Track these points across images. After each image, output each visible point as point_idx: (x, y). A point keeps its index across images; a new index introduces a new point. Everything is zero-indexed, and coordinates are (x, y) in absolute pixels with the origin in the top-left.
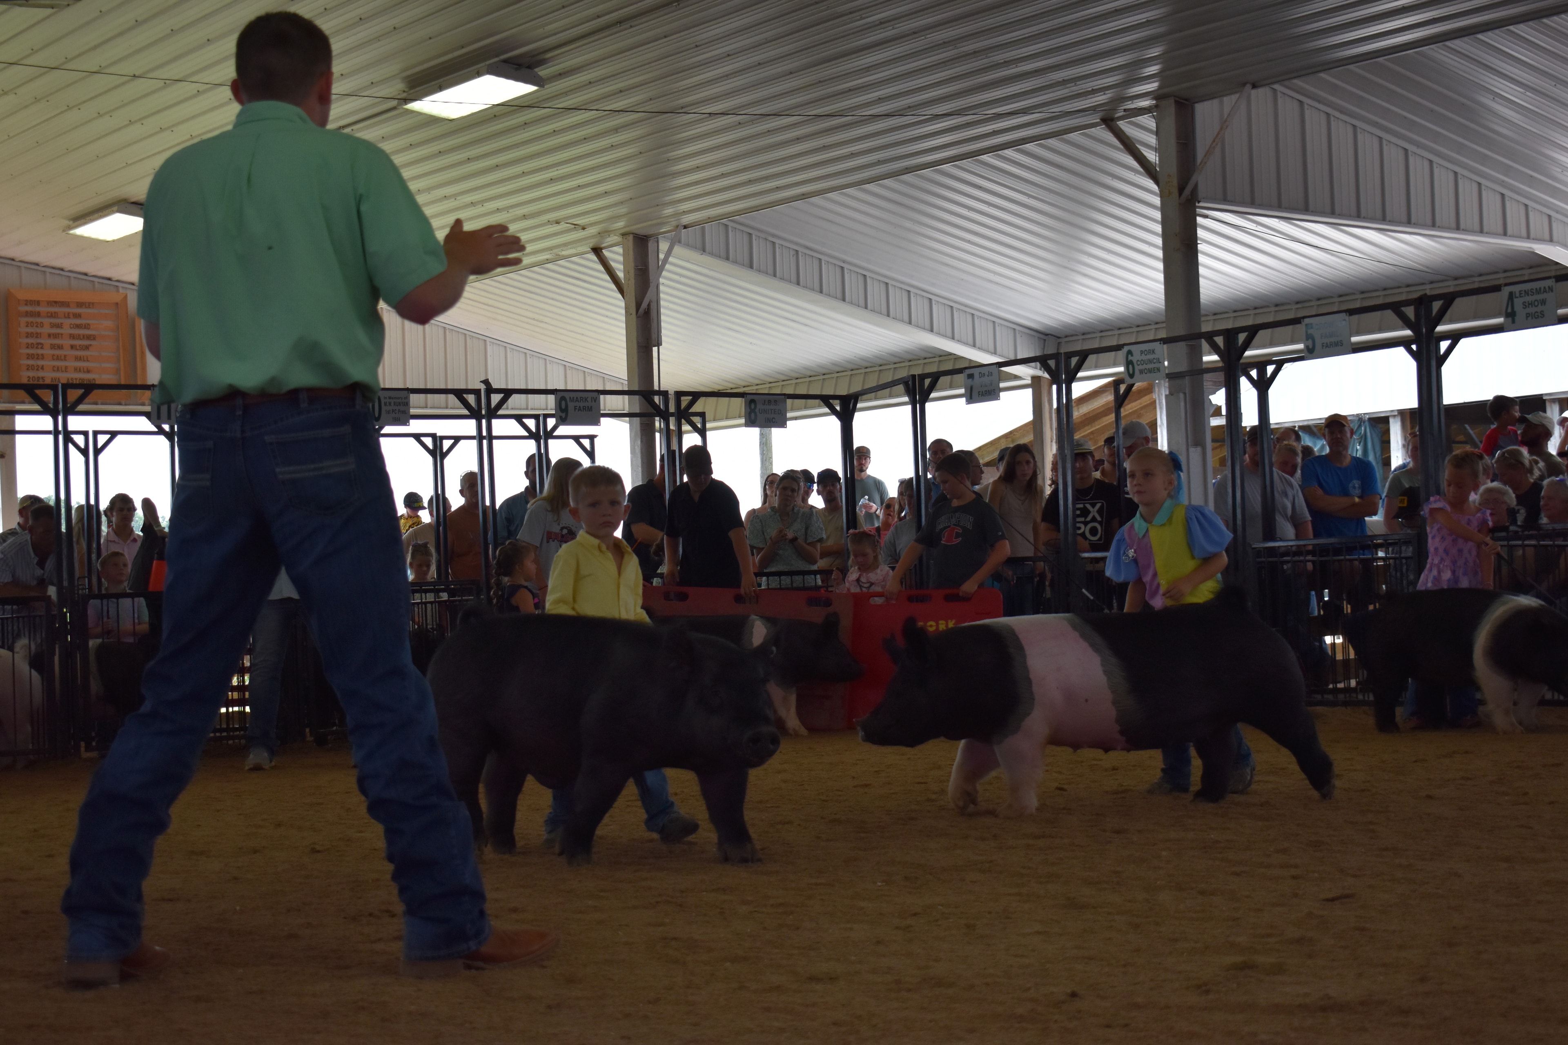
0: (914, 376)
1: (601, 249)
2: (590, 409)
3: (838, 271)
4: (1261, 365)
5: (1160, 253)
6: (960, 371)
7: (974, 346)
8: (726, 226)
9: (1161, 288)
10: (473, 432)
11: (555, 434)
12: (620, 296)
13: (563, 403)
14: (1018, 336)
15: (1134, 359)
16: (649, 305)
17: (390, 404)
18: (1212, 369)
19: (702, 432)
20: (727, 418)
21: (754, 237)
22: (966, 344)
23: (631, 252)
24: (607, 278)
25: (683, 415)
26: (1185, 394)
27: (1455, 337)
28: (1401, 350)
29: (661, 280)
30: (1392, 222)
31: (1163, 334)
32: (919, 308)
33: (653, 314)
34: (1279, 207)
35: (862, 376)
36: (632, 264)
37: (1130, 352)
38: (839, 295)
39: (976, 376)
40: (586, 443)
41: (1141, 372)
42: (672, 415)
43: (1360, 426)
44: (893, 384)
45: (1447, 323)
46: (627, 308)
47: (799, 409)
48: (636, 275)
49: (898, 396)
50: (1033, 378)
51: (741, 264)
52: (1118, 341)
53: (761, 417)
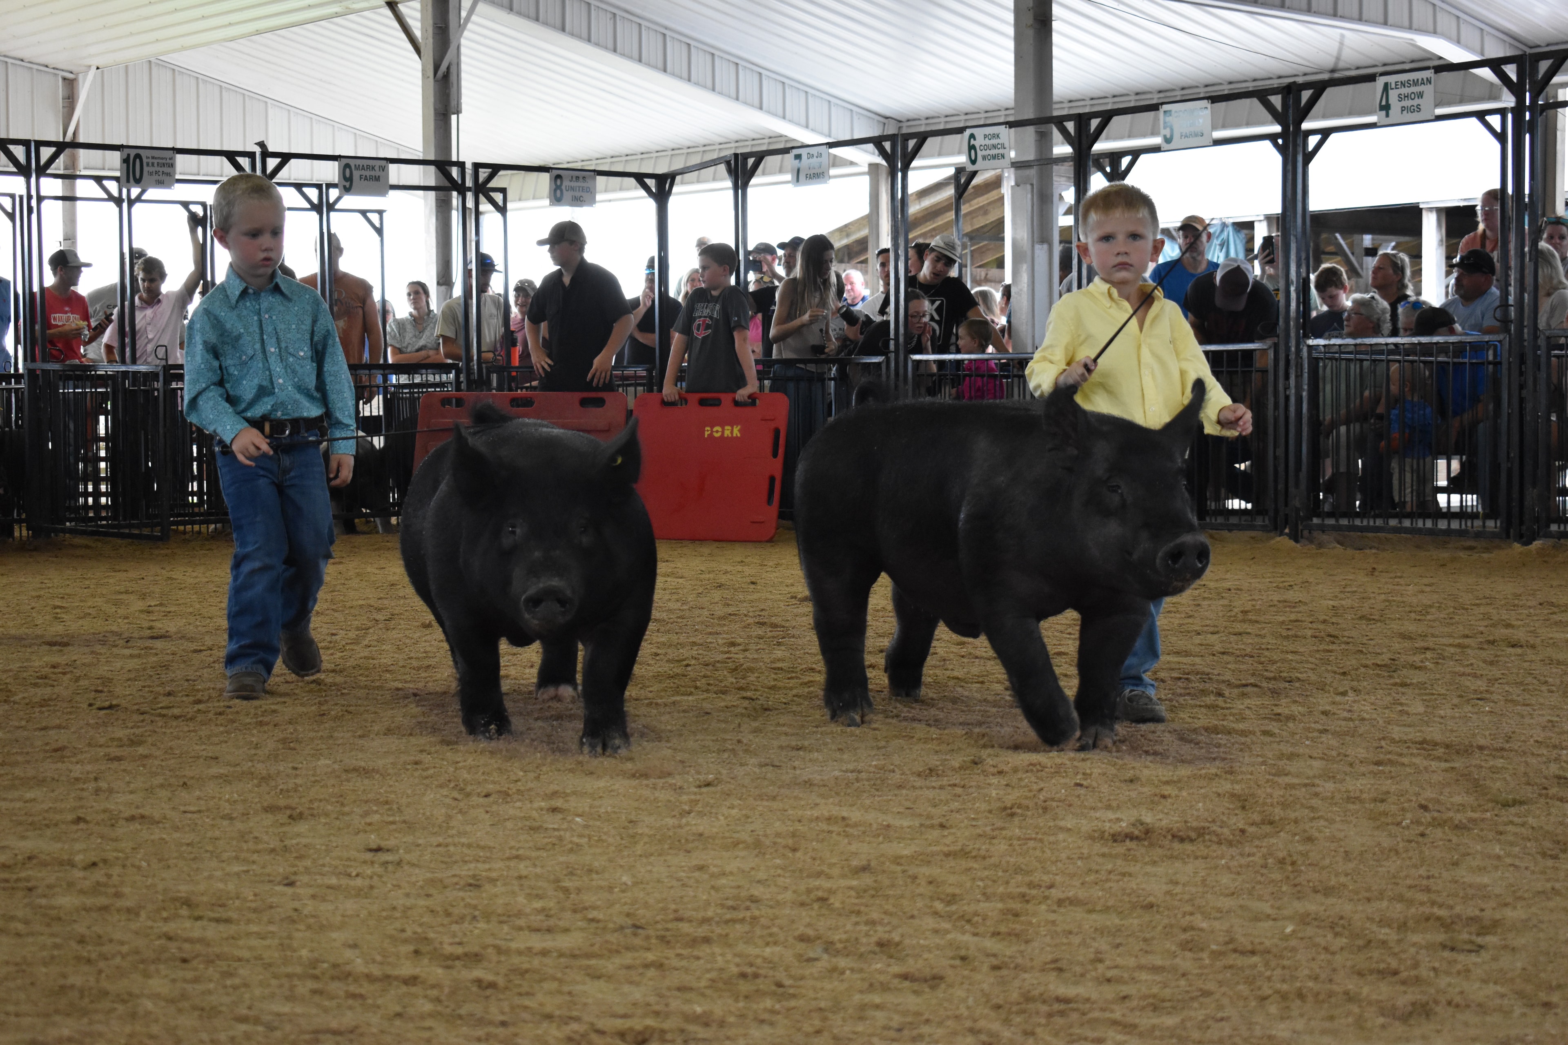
0: (736, 155)
1: (396, 3)
2: (377, 179)
3: (660, 38)
4: (1115, 157)
5: (1011, 31)
6: (785, 151)
7: (807, 127)
9: (1011, 69)
11: (337, 207)
12: (417, 57)
13: (348, 170)
14: (855, 118)
15: (977, 143)
16: (448, 68)
17: (153, 164)
18: (1062, 160)
19: (502, 210)
20: (534, 198)
22: (798, 124)
23: (430, 8)
24: (403, 36)
25: (482, 190)
26: (1032, 185)
27: (1325, 133)
28: (1267, 144)
29: (463, 41)
31: (1011, 119)
32: (748, 82)
33: (453, 78)
35: (684, 157)
36: (430, 22)
37: (972, 136)
38: (660, 64)
39: (804, 157)
40: (374, 217)
41: (984, 158)
42: (469, 189)
43: (1222, 231)
44: (714, 163)
45: (1316, 118)
46: (424, 71)
47: (614, 190)
48: (434, 33)
49: (722, 179)
50: (870, 165)
51: (554, 27)
52: (961, 125)
53: (568, 195)
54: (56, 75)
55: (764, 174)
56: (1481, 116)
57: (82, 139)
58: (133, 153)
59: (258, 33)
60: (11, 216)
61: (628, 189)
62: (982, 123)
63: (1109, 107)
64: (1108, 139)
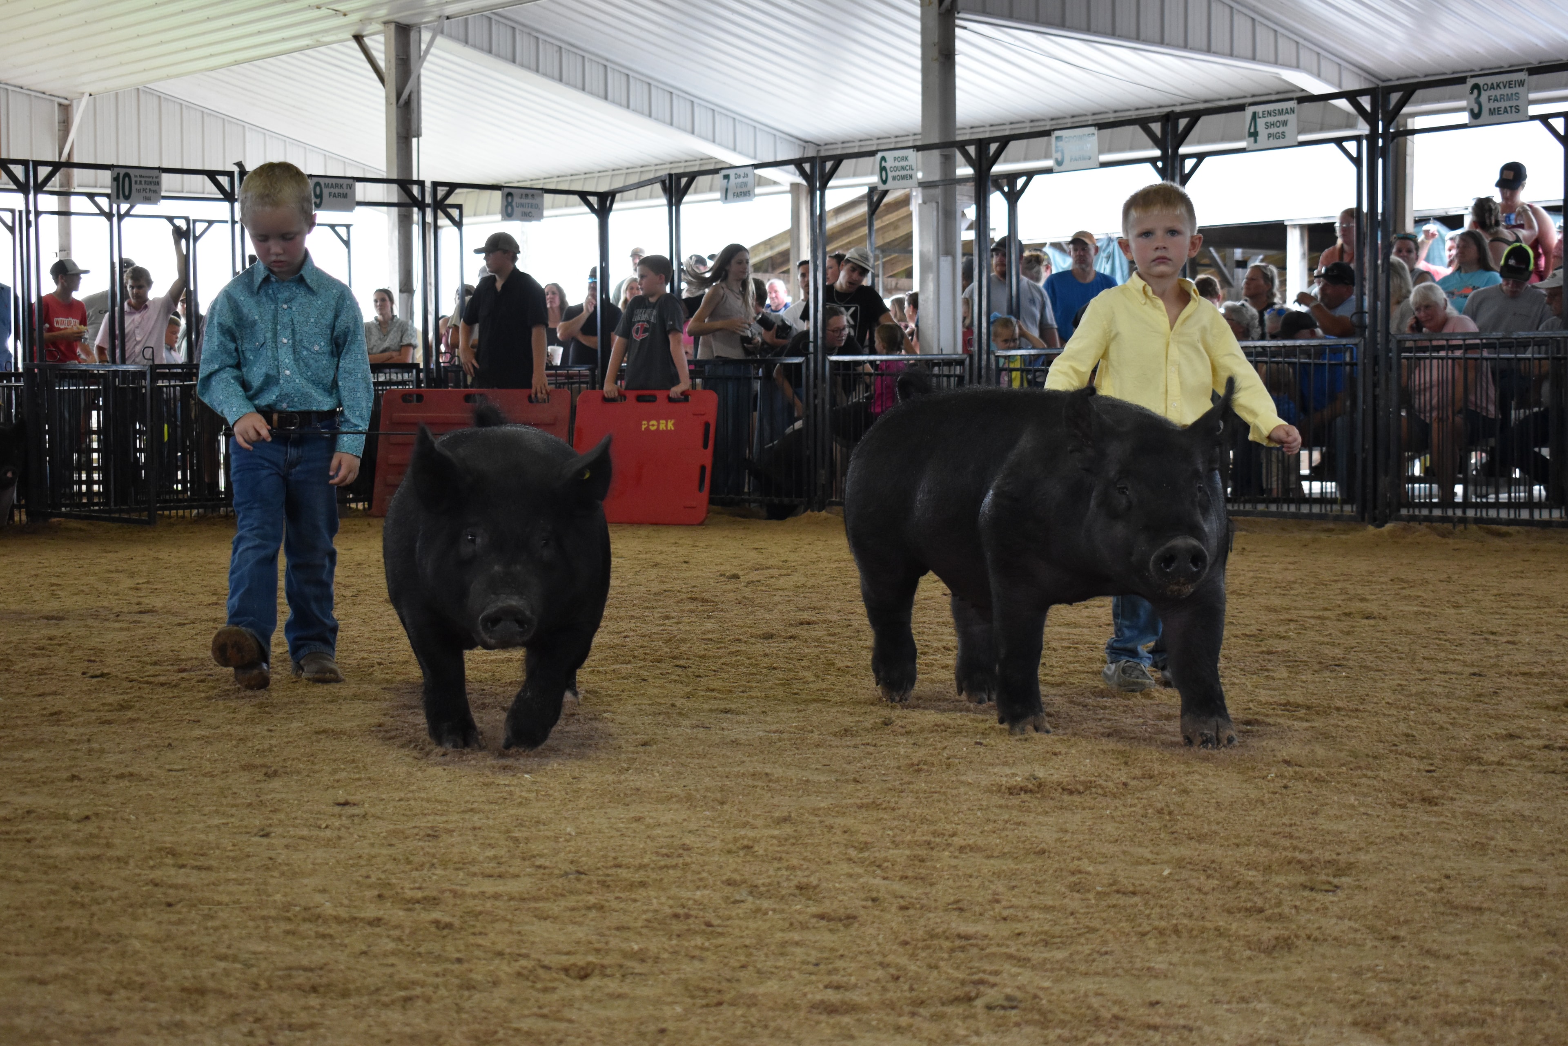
0: (670, 175)
1: (362, 37)
2: (345, 196)
3: (601, 69)
4: (1012, 177)
5: (918, 64)
6: (715, 171)
7: (735, 150)
8: (490, 19)
9: (918, 98)
10: (228, 217)
12: (380, 85)
14: (778, 142)
15: (888, 165)
16: (410, 96)
17: (141, 182)
18: (964, 180)
19: (459, 224)
20: (488, 214)
21: (517, 32)
22: (727, 147)
23: (393, 41)
24: (368, 66)
25: (440, 206)
26: (937, 203)
27: (1200, 157)
28: (1148, 166)
29: (423, 71)
30: (1146, 41)
31: (919, 143)
32: (681, 109)
33: (414, 105)
34: (1037, 21)
35: (623, 177)
36: (393, 54)
37: (883, 159)
38: (602, 93)
39: (732, 177)
40: (342, 231)
41: (894, 178)
42: (429, 205)
43: (1108, 245)
44: (651, 182)
45: (1192, 144)
46: (387, 98)
47: (560, 207)
48: (397, 65)
49: (658, 197)
50: (792, 185)
51: (504, 58)
52: (874, 148)
53: (518, 211)
54: (52, 101)
55: (696, 192)
56: (1339, 142)
57: (76, 159)
58: (122, 172)
59: (237, 63)
60: (12, 229)
61: (573, 206)
62: (892, 146)
63: (1007, 133)
64: (1006, 161)
